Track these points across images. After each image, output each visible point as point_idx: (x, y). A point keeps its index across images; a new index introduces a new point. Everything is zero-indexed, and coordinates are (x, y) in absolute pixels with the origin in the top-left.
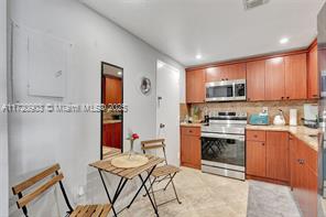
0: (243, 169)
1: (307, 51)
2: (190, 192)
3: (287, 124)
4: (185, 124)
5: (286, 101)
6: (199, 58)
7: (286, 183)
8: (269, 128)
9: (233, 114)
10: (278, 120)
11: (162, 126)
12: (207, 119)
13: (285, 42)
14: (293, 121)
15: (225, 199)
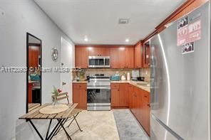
0: (110, 104)
1: (134, 47)
2: (85, 123)
3: (126, 80)
4: (75, 81)
5: (127, 69)
6: (86, 40)
7: (128, 107)
8: (119, 82)
9: (103, 75)
10: (123, 78)
11: (64, 84)
12: (88, 78)
13: (127, 41)
14: (129, 78)
15: (105, 121)
